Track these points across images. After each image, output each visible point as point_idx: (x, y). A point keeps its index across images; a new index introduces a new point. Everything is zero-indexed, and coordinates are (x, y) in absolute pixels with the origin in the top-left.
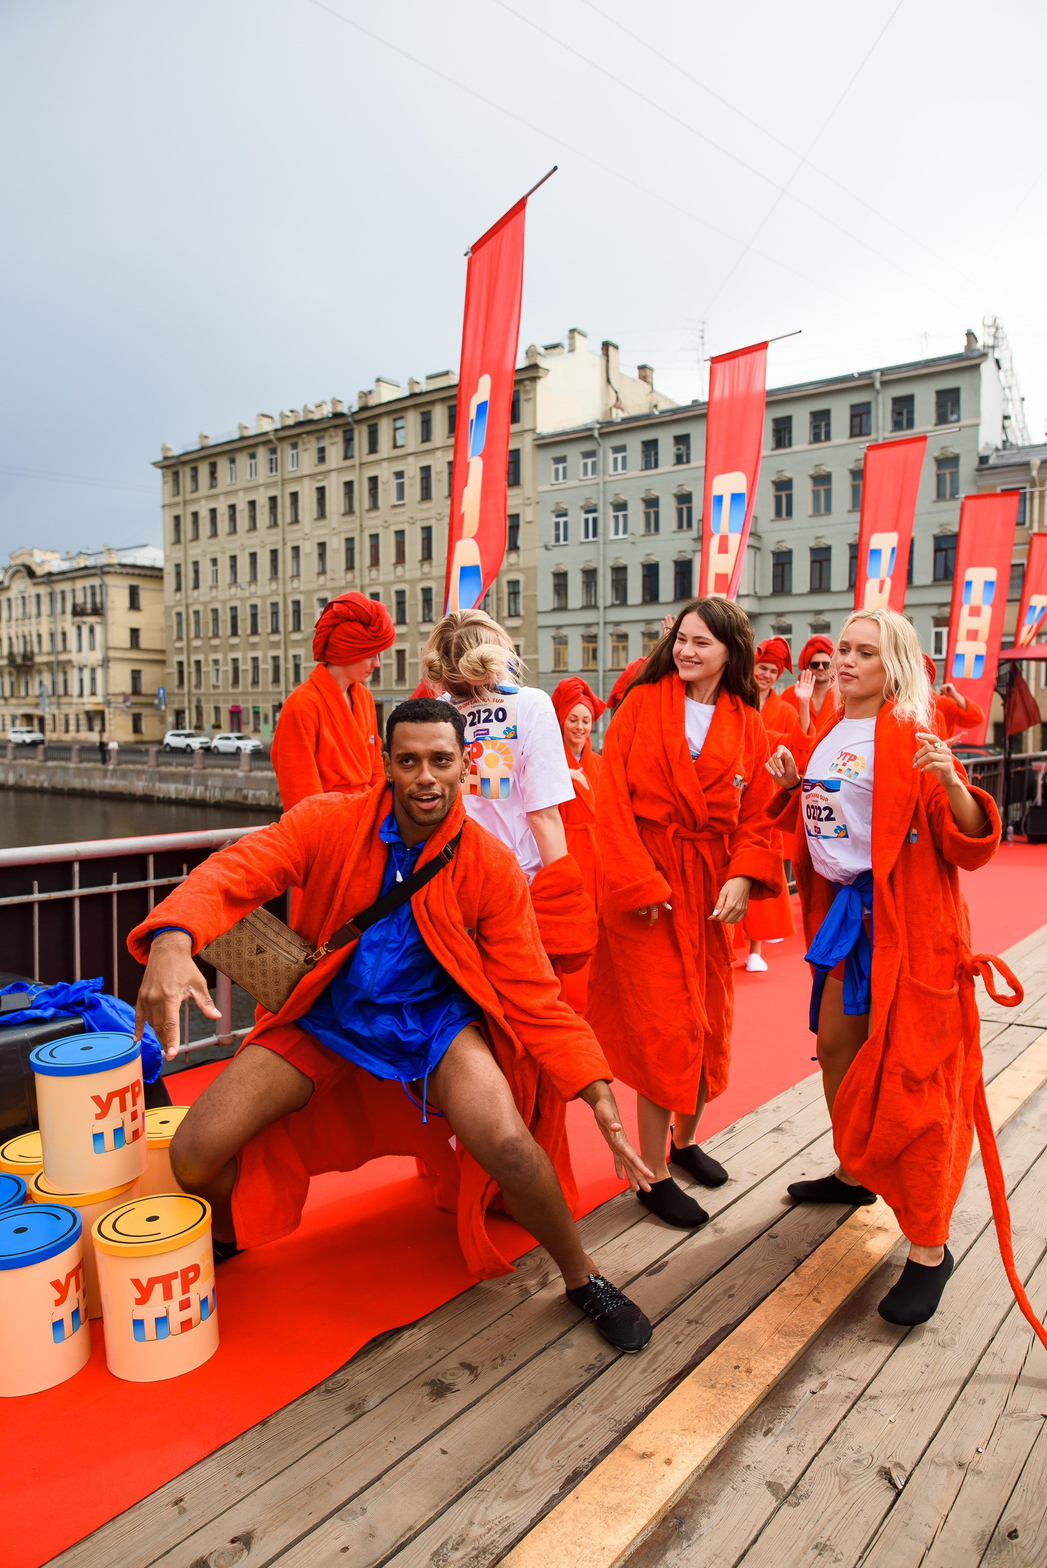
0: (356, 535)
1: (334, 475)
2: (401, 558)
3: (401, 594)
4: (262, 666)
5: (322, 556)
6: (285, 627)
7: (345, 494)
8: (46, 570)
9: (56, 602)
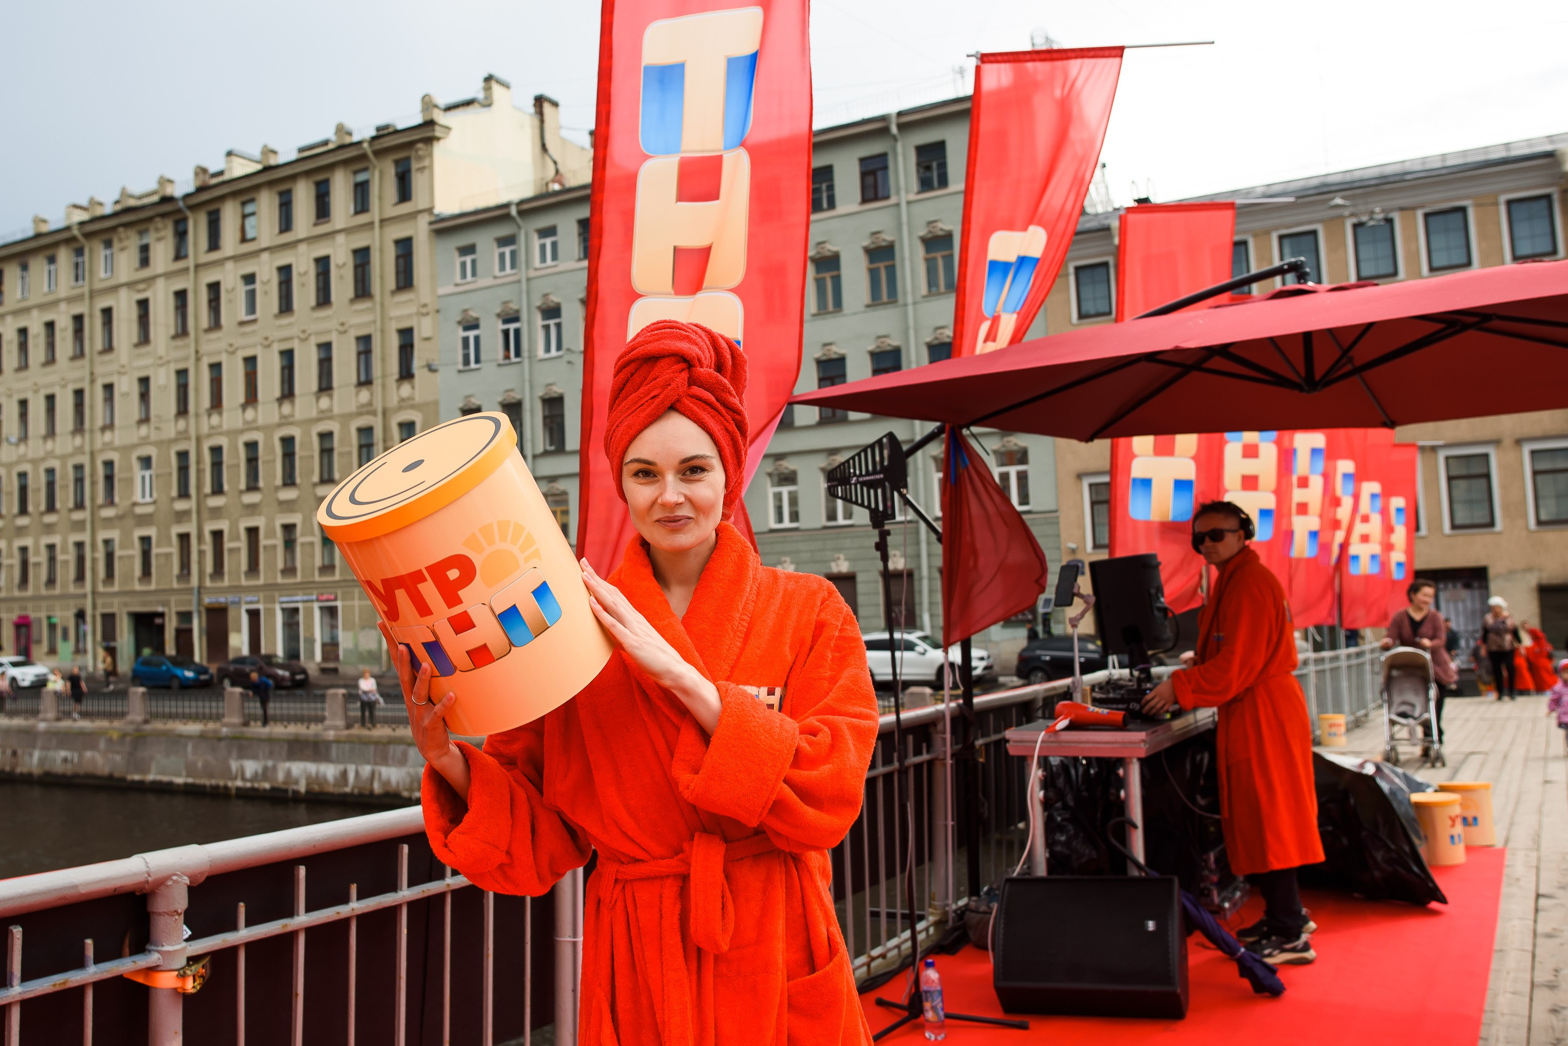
0: (190, 365)
1: (160, 283)
2: (252, 397)
3: (252, 446)
4: (60, 557)
5: (144, 396)
6: (93, 499)
7: (177, 308)
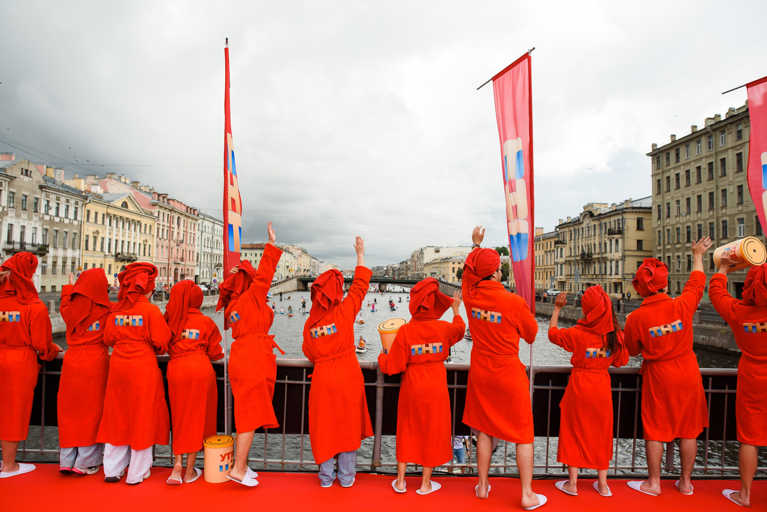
8: (599, 213)
9: (602, 228)
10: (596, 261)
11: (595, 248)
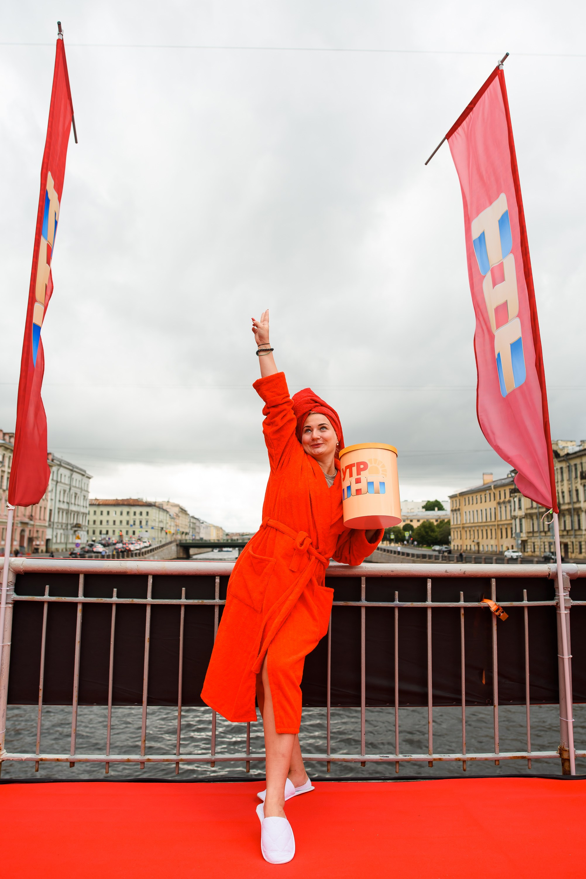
8: (566, 453)
9: (572, 471)
10: (566, 512)
11: (563, 497)
